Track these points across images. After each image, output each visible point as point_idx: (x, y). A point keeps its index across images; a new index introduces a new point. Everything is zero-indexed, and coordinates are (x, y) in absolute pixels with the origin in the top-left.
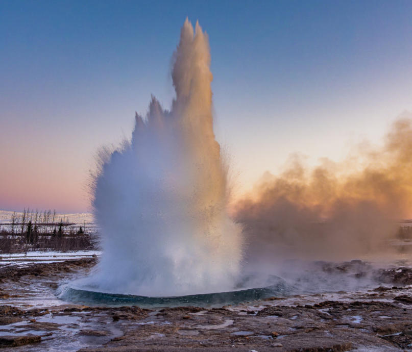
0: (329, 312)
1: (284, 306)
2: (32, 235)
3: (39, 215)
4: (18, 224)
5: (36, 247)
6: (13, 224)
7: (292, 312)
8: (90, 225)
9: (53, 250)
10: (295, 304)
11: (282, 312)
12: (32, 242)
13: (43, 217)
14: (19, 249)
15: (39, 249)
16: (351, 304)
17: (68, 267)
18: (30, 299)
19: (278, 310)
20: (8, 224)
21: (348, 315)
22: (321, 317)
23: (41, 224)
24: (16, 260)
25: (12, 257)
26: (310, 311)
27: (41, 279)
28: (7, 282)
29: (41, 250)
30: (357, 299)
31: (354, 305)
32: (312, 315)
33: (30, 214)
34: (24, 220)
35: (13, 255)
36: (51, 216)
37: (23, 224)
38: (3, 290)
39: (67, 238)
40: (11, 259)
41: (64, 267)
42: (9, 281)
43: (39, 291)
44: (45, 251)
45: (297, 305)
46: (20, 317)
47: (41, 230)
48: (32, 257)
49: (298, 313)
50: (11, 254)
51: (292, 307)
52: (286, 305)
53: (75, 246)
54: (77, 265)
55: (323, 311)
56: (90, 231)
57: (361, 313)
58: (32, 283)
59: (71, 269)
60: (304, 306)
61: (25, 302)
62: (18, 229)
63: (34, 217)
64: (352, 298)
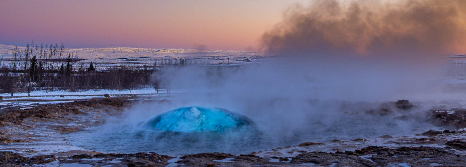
0: (373, 159)
1: (321, 152)
2: (36, 72)
3: (44, 49)
4: (20, 60)
5: (41, 86)
6: (15, 60)
7: (331, 159)
8: (102, 61)
9: (60, 89)
10: (334, 150)
11: (319, 159)
12: (36, 80)
13: (49, 52)
14: (21, 87)
15: (44, 88)
16: (397, 150)
17: (77, 108)
18: (33, 145)
19: (314, 157)
20: (9, 60)
21: (393, 162)
22: (363, 164)
23: (47, 60)
24: (18, 101)
25: (14, 97)
26: (350, 158)
27: (46, 121)
28: (8, 125)
29: (47, 89)
30: (404, 143)
31: (401, 151)
32: (354, 162)
33: (34, 48)
34: (27, 55)
35: (15, 95)
36: (59, 50)
37: (26, 60)
38: (4, 134)
39: (76, 75)
40: (13, 99)
41: (73, 108)
42: (10, 123)
43: (44, 135)
44: (51, 90)
45: (336, 151)
46: (23, 165)
47: (46, 66)
48: (36, 96)
49: (337, 160)
50: (13, 93)
51: (330, 153)
52: (323, 151)
53: (85, 84)
54: (87, 106)
55: (365, 157)
56: (102, 68)
57: (408, 159)
58: (37, 126)
59: (80, 110)
60: (344, 152)
61: (29, 147)
62: (20, 66)
63: (39, 51)
64: (398, 143)
